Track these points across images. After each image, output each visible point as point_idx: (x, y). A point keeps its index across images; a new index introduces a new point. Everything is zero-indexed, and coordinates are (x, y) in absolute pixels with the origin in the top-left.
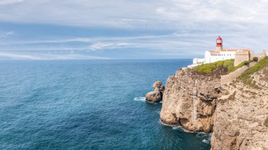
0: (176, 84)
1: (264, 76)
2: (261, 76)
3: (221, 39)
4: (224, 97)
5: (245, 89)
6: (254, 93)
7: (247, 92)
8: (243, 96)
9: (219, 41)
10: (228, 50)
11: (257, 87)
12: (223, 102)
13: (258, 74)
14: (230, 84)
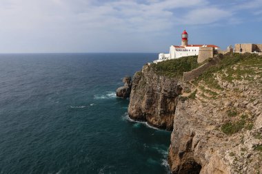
0: (142, 80)
1: (227, 75)
2: (224, 75)
3: (186, 33)
4: (185, 95)
5: (206, 88)
6: (215, 94)
7: (208, 91)
8: (203, 96)
9: (184, 36)
10: (193, 46)
11: (218, 87)
12: (184, 99)
13: (222, 73)
14: (192, 82)
